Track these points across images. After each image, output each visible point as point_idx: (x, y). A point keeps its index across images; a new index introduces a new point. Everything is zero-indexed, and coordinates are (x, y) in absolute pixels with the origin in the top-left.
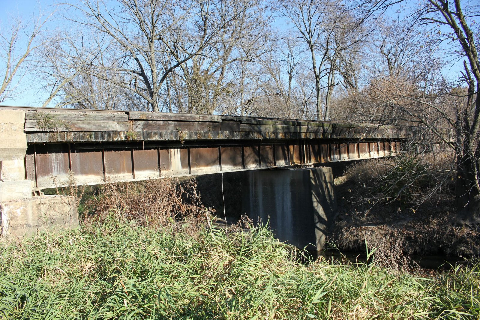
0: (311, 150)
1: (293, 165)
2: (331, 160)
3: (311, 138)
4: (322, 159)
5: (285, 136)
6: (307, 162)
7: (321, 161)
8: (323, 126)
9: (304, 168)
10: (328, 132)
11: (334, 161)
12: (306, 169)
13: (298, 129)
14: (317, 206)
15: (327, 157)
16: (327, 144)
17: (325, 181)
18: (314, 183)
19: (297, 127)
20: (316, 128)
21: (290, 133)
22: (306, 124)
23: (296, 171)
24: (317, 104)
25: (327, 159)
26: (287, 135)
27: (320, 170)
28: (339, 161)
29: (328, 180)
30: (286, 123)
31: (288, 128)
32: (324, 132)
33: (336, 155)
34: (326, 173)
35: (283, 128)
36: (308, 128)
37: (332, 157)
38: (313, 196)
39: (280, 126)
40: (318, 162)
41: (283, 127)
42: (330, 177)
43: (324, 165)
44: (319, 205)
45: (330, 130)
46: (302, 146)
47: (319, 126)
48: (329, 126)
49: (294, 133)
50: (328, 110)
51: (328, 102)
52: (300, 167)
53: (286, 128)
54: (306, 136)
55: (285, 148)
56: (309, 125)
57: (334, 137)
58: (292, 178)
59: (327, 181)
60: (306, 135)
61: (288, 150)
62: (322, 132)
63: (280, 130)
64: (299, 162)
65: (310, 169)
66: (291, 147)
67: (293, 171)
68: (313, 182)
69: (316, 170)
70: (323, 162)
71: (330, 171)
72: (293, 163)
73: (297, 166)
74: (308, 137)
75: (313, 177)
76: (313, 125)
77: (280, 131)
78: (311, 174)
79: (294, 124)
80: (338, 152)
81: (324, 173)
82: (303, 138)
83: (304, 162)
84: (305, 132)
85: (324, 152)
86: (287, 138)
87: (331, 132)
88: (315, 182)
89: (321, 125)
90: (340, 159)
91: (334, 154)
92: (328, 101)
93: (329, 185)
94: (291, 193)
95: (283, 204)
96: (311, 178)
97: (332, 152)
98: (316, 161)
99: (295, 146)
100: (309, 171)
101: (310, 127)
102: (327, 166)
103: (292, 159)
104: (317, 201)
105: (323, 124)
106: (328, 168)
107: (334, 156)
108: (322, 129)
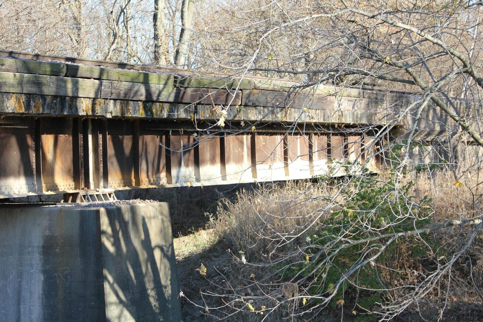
0: (111, 151)
1: (50, 193)
2: (169, 181)
3: (109, 116)
4: (143, 176)
5: (28, 106)
6: (97, 186)
7: (138, 182)
8: (146, 82)
9: (85, 203)
10: (163, 98)
11: (178, 185)
12: (90, 206)
13: (69, 86)
14: (119, 317)
15: (158, 171)
16: (159, 133)
17: (147, 243)
18: (111, 249)
19: (65, 82)
20: (124, 86)
21: (43, 97)
22: (96, 75)
23: (61, 210)
24: (155, 17)
25: (159, 179)
26: (33, 104)
27: (133, 210)
28: (196, 184)
29: (155, 239)
30: (32, 66)
31: (38, 84)
32: (149, 101)
33: (187, 166)
34: (150, 218)
35: (21, 83)
36: (101, 84)
37: (174, 172)
38: (107, 286)
39: (11, 74)
40: (130, 185)
41: (22, 77)
42: (163, 231)
43: (145, 195)
44: (126, 313)
45: (168, 94)
46: (81, 136)
47: (133, 81)
48: (166, 84)
49: (55, 97)
50: (186, 36)
51: (186, 14)
52: (74, 201)
53: (29, 82)
54: (93, 110)
55: (30, 142)
56: (104, 77)
57: (181, 114)
58: (47, 233)
59: (153, 244)
60: (94, 104)
61: (39, 148)
62: (143, 98)
63: (13, 86)
64: (72, 184)
65: (103, 205)
66: (48, 140)
67: (51, 212)
68: (108, 244)
69: (119, 209)
70: (145, 185)
71: (162, 214)
72: (54, 187)
73: (66, 196)
74: (99, 112)
75: (109, 230)
76: (115, 77)
77: (12, 90)
78: (105, 222)
79: (55, 71)
80: (192, 157)
81: (144, 219)
82: (82, 113)
83: (87, 185)
84: (92, 95)
85: (151, 157)
86: (33, 111)
87: (171, 99)
88: (117, 244)
89: (141, 78)
90: (198, 180)
91: (180, 165)
92: (185, 9)
93: (157, 254)
94: (42, 277)
95: (19, 310)
96: (104, 233)
97: (174, 159)
98: (127, 182)
99: (62, 137)
100: (98, 212)
101: (105, 83)
102: (155, 199)
103: (51, 174)
104: (121, 302)
105: (146, 76)
106: (156, 204)
107: (179, 172)
108: (143, 90)
